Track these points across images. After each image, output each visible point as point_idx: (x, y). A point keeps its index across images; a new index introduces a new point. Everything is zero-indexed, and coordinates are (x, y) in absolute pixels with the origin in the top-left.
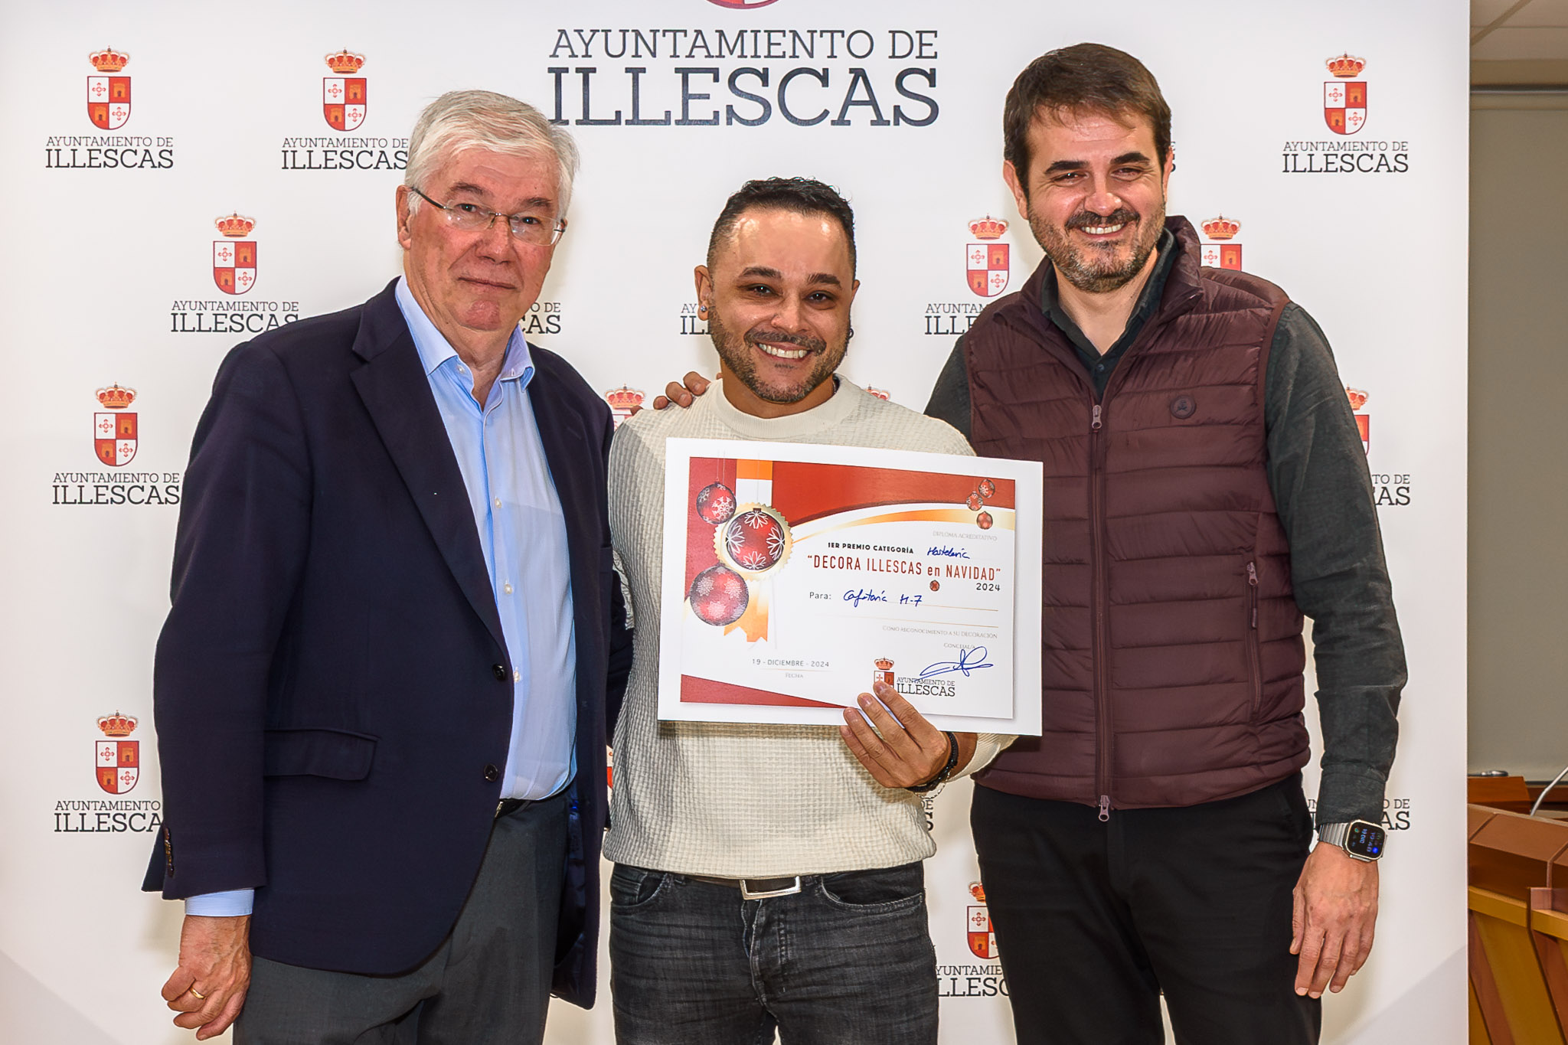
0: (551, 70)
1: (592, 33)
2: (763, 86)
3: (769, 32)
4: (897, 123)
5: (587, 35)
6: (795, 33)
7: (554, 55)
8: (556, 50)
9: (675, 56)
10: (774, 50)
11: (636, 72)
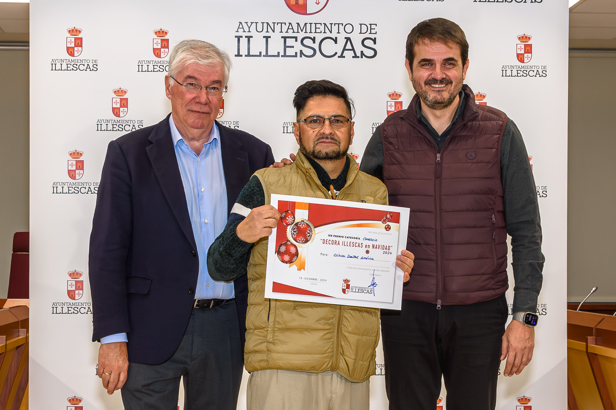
2: (313, 43)
4: (362, 57)
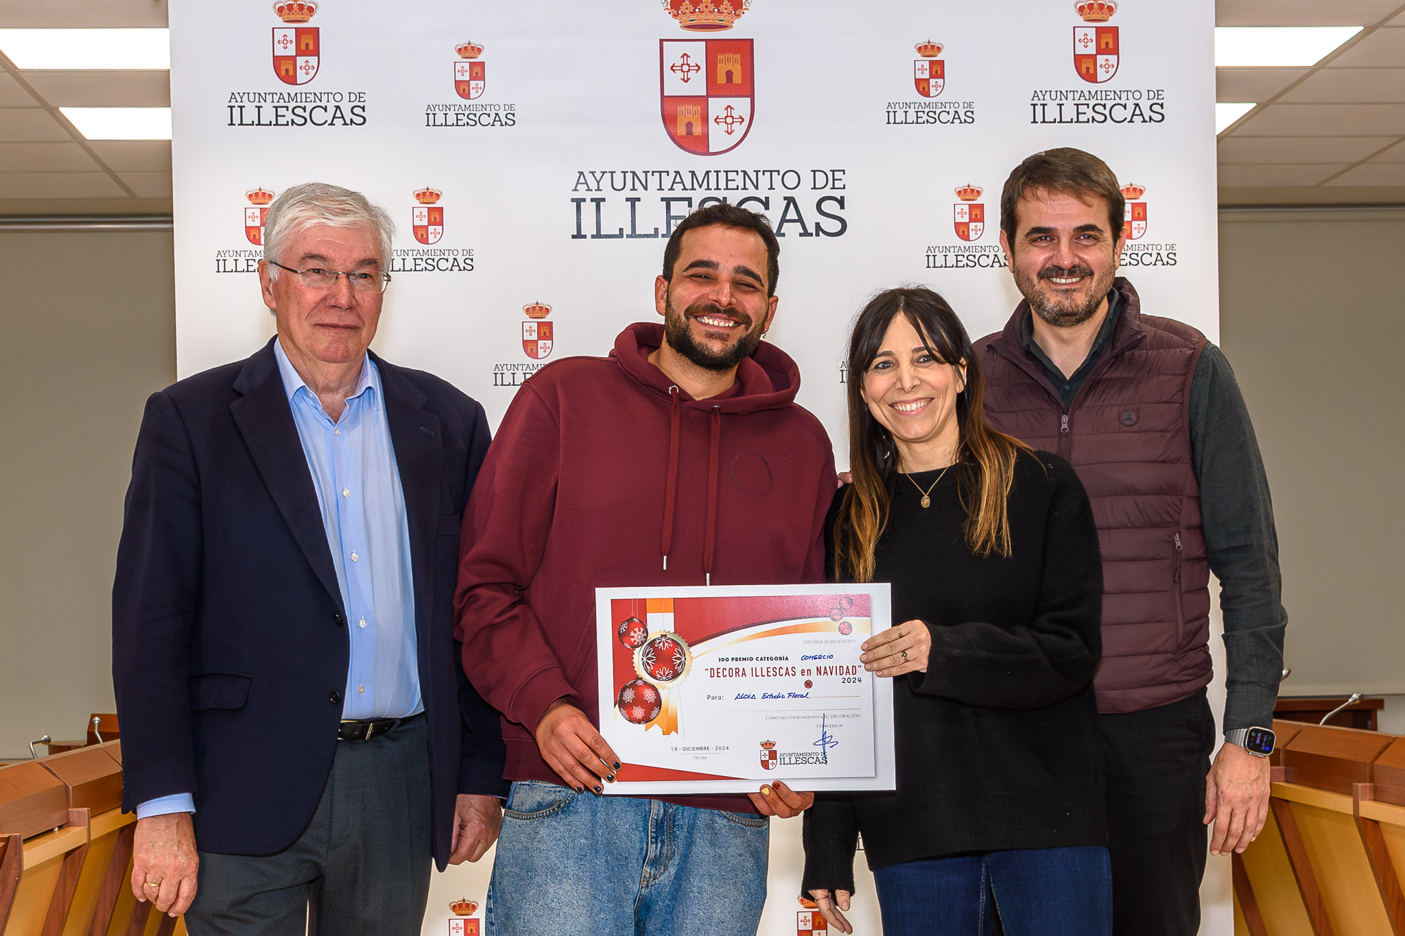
0: (573, 200)
1: (601, 174)
3: (727, 172)
5: (598, 176)
6: (745, 173)
7: (575, 190)
8: (576, 186)
9: (661, 189)
10: (731, 185)
11: (633, 201)
